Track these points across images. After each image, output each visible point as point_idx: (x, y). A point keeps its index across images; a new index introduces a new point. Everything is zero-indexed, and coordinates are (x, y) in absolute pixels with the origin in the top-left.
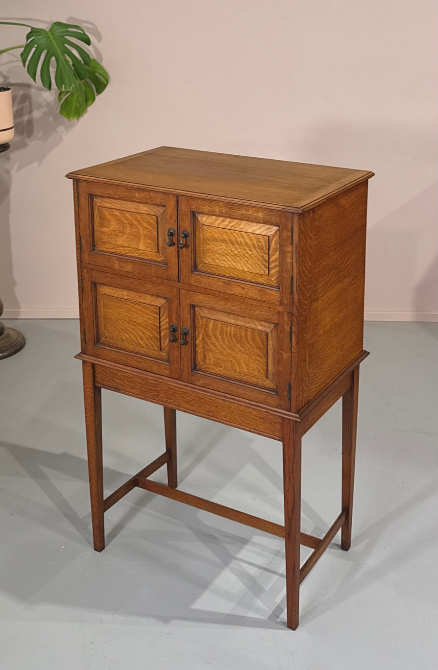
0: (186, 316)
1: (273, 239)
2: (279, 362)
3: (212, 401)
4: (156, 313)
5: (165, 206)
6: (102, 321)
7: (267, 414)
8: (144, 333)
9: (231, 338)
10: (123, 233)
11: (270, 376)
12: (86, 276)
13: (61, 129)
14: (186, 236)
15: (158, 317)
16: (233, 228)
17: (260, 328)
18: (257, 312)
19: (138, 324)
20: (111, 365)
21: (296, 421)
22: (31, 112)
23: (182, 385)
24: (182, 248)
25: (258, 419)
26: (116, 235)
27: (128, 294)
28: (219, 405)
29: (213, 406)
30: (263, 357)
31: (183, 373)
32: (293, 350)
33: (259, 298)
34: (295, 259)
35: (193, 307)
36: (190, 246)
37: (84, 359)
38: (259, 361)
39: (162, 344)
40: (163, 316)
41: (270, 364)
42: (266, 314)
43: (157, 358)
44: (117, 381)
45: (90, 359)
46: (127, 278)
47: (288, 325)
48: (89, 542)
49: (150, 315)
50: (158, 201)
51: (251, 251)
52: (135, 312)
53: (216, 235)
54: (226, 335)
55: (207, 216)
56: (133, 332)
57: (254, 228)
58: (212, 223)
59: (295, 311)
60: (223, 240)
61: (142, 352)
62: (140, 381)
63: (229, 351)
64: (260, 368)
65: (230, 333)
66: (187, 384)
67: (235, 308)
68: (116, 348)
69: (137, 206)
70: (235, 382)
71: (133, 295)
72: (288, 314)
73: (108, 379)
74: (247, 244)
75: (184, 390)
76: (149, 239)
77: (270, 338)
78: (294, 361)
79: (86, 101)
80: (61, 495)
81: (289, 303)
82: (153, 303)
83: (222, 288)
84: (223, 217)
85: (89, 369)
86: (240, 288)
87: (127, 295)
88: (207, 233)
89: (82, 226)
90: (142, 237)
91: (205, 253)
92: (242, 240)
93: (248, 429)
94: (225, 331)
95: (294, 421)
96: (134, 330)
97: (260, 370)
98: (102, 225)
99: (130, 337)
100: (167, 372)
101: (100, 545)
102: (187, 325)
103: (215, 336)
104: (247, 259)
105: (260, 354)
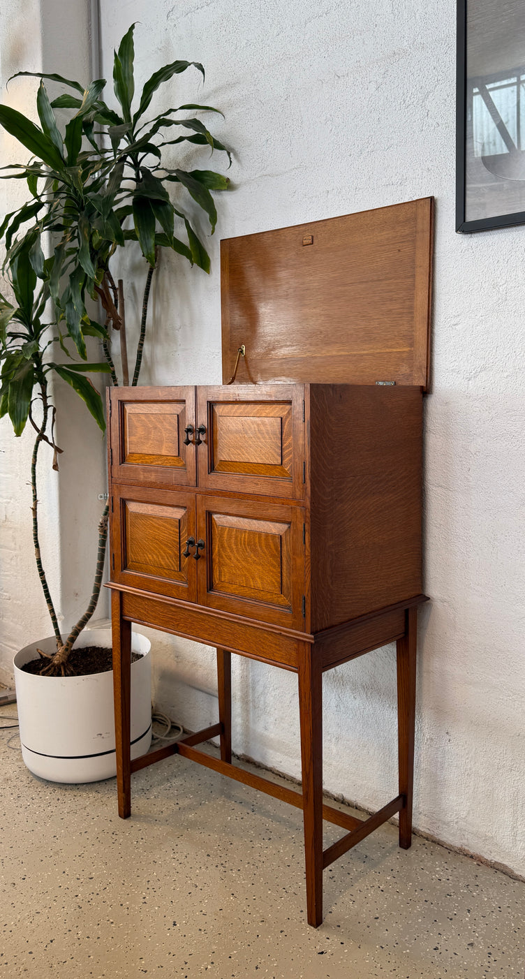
0: (201, 525)
1: (286, 419)
2: (293, 570)
4: (176, 527)
5: (185, 402)
6: (129, 542)
8: (165, 551)
9: (245, 547)
10: (148, 439)
11: (285, 590)
12: (115, 492)
14: (202, 431)
15: (178, 530)
16: (246, 415)
17: (274, 530)
18: (269, 511)
19: (161, 542)
21: (312, 644)
23: (199, 609)
25: (274, 646)
26: (142, 443)
27: (152, 508)
30: (278, 567)
31: (199, 595)
32: (307, 553)
33: (273, 494)
34: (307, 439)
35: (209, 513)
37: (112, 587)
38: (273, 572)
39: (182, 563)
40: (182, 530)
41: (284, 574)
42: (278, 512)
43: (177, 580)
44: (142, 611)
45: (118, 586)
46: (150, 489)
47: (301, 523)
49: (171, 530)
50: (178, 396)
51: (264, 438)
52: (157, 528)
53: (230, 426)
54: (241, 544)
55: (223, 406)
56: (156, 552)
57: (266, 412)
58: (228, 413)
59: (308, 504)
61: (164, 574)
62: (162, 610)
63: (243, 563)
64: (274, 581)
65: (244, 541)
66: (203, 607)
67: (249, 509)
68: (141, 573)
69: (160, 407)
70: (249, 601)
71: (156, 509)
72: (301, 509)
76: (171, 441)
77: (284, 542)
78: (308, 567)
81: (301, 496)
82: (173, 516)
85: (117, 599)
87: (151, 510)
88: (221, 424)
90: (165, 440)
91: (221, 449)
94: (239, 539)
95: (309, 643)
96: (156, 549)
97: (274, 583)
99: (153, 557)
100: (186, 595)
101: (124, 810)
103: (230, 547)
104: (260, 449)
105: (274, 563)
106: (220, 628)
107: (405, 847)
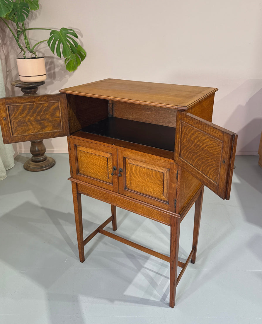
0: (121, 162)
2: (170, 188)
3: (135, 204)
4: (106, 160)
6: (80, 163)
7: (163, 213)
8: (100, 170)
9: (144, 175)
11: (165, 195)
12: (72, 142)
13: (67, 76)
15: (107, 162)
17: (160, 170)
18: (159, 162)
19: (97, 166)
20: (85, 184)
22: (54, 69)
23: (119, 196)
25: (158, 214)
27: (92, 151)
28: (137, 206)
30: (161, 185)
31: (119, 190)
32: (178, 183)
35: (125, 158)
37: (72, 180)
38: (159, 187)
39: (109, 175)
40: (109, 162)
41: (165, 188)
42: (163, 163)
43: (106, 182)
44: (88, 191)
45: (75, 180)
46: (91, 143)
47: (175, 170)
49: (103, 161)
52: (95, 160)
54: (142, 173)
56: (95, 169)
61: (99, 179)
62: (99, 192)
63: (143, 181)
64: (159, 191)
65: (144, 172)
66: (121, 195)
67: (147, 160)
68: (87, 176)
70: (146, 196)
71: (94, 151)
72: (176, 165)
73: (83, 190)
75: (120, 198)
77: (165, 175)
78: (179, 188)
79: (77, 64)
82: (104, 156)
85: (75, 185)
93: (152, 218)
94: (141, 171)
95: (177, 218)
96: (95, 168)
99: (93, 171)
100: (112, 189)
101: (82, 259)
102: (122, 167)
103: (136, 173)
105: (160, 183)
106: (129, 203)
107: (194, 263)
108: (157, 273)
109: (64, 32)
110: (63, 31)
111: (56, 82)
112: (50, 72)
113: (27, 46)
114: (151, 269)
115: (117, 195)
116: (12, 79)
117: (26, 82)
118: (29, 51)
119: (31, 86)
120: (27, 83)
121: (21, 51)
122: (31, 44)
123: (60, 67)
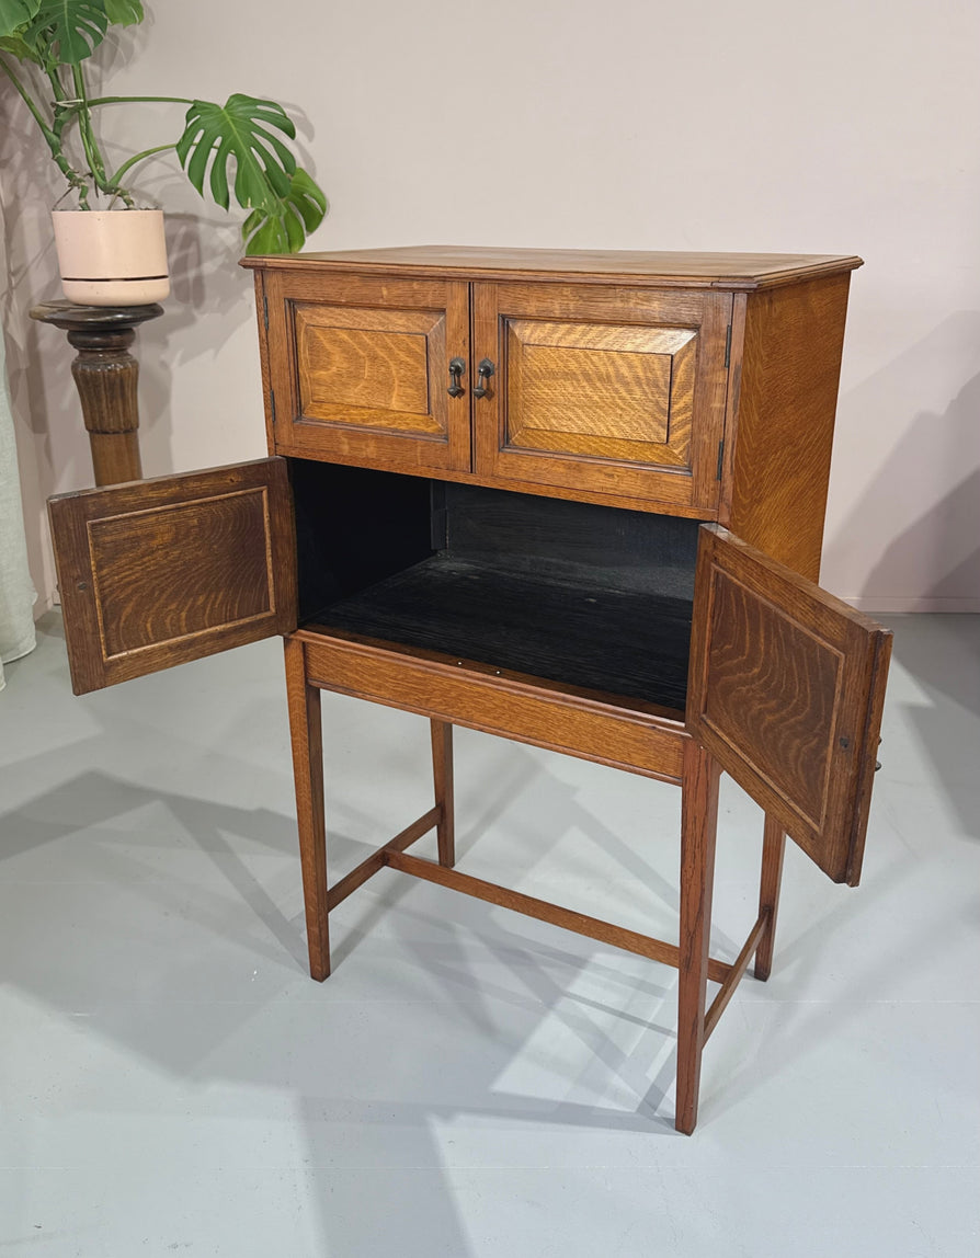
1: (681, 359)
3: (537, 710)
5: (443, 311)
7: (650, 732)
10: (358, 377)
14: (487, 373)
16: (591, 346)
22: (199, 263)
24: (480, 397)
25: (633, 743)
26: (343, 384)
28: (550, 716)
29: (538, 718)
33: (644, 495)
34: (731, 400)
36: (497, 394)
37: (287, 635)
44: (349, 674)
48: (302, 964)
50: (429, 301)
51: (630, 392)
53: (553, 366)
55: (532, 325)
57: (638, 341)
58: (545, 338)
59: (725, 515)
60: (567, 374)
62: (392, 674)
69: (384, 317)
73: (331, 671)
74: (621, 378)
75: (480, 690)
76: (410, 387)
80: (254, 880)
81: (711, 501)
83: (564, 479)
84: (568, 322)
85: (297, 653)
86: (603, 476)
88: (533, 362)
89: (275, 371)
90: (397, 382)
91: (527, 407)
92: (611, 369)
93: (609, 761)
98: (314, 366)
101: (321, 969)
104: (619, 412)
107: (764, 979)
108: (622, 1015)
109: (241, 110)
110: (240, 106)
111: (205, 316)
112: (180, 278)
113: (93, 166)
114: (598, 1001)
115: (468, 676)
116: (30, 302)
117: (86, 303)
118: (99, 190)
119: (108, 318)
120: (91, 309)
121: (72, 186)
122: (108, 162)
123: (224, 255)
